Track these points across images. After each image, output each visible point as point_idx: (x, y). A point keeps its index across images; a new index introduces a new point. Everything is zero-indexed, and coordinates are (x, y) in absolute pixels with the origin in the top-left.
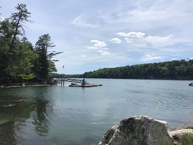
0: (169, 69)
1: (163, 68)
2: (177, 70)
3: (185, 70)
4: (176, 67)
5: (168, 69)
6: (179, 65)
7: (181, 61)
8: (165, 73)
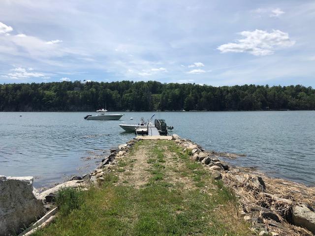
0: (57, 95)
1: (47, 93)
2: (69, 96)
3: (81, 96)
4: (68, 92)
5: (55, 94)
6: (73, 89)
7: (75, 83)
8: (51, 101)
